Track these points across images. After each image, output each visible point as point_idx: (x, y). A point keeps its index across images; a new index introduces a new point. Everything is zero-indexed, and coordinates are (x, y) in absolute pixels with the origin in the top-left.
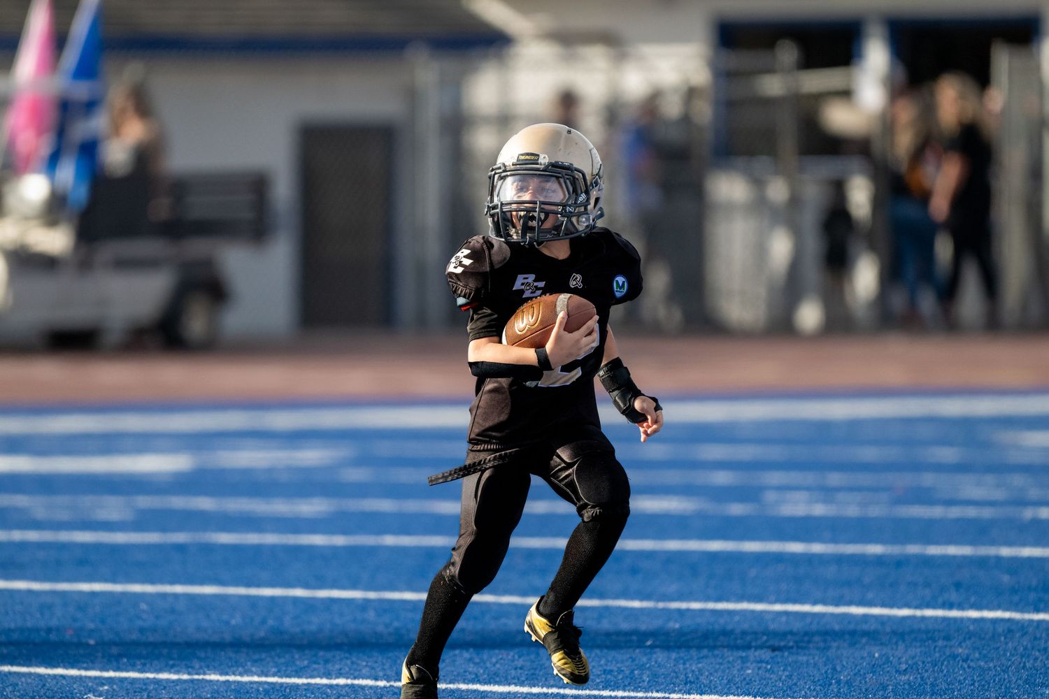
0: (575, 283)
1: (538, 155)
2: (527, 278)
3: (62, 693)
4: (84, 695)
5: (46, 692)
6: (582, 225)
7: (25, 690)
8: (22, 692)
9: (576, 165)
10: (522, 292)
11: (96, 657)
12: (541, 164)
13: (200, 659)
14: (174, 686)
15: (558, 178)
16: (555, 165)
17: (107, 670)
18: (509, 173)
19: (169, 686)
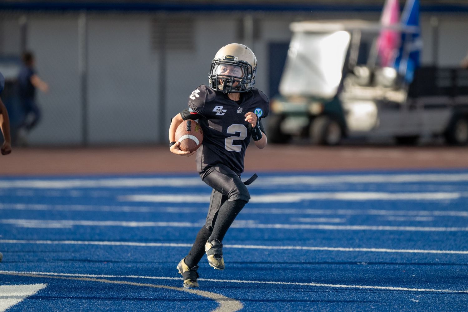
0: (239, 111)
1: (234, 57)
2: (220, 108)
3: (400, 298)
4: (410, 299)
5: (393, 298)
6: (248, 86)
7: (384, 297)
8: (382, 298)
9: (249, 63)
10: (216, 113)
11: (416, 282)
12: (235, 61)
13: (462, 283)
14: (450, 295)
15: (241, 67)
16: (240, 62)
17: (421, 288)
18: (221, 63)
19: (448, 295)
